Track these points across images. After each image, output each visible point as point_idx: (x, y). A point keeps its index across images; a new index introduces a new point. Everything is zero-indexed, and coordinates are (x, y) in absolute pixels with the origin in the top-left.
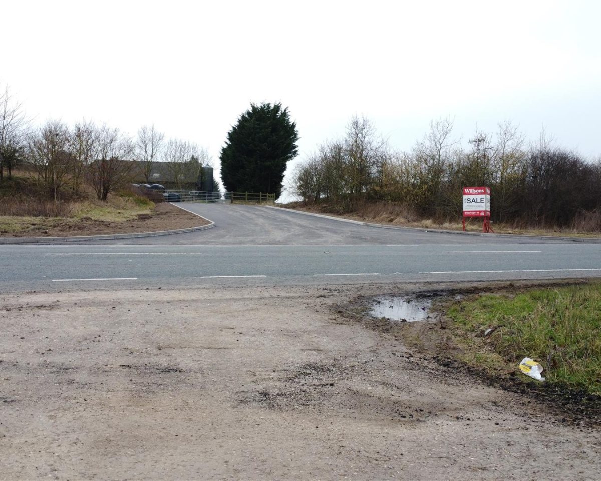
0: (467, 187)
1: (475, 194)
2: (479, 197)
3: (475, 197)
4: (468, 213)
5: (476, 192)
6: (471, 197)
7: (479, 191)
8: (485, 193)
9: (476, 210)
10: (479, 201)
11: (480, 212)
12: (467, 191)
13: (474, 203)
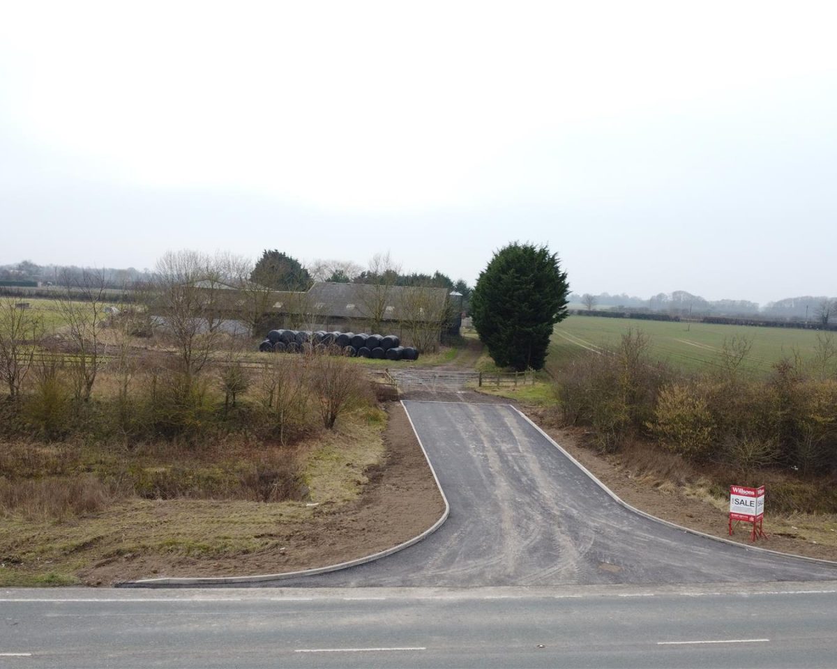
0: (735, 484)
1: (744, 495)
2: (749, 499)
3: (745, 498)
4: (736, 515)
5: (745, 492)
6: (740, 498)
7: (749, 492)
8: (756, 496)
9: (746, 513)
10: (748, 503)
11: (749, 516)
12: (735, 490)
13: (742, 505)
